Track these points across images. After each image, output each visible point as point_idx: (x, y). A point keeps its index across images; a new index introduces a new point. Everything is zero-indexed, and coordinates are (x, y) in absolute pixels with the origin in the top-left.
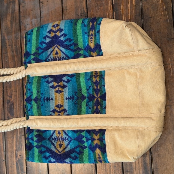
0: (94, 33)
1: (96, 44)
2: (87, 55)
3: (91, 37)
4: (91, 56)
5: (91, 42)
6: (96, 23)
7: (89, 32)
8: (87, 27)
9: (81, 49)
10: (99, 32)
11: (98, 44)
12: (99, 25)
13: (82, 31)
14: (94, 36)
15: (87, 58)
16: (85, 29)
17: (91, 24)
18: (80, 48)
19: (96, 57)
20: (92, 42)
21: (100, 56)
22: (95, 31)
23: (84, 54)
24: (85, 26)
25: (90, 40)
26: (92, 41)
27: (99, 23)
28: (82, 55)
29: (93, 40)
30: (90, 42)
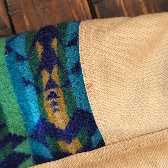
0: (60, 77)
1: (75, 113)
2: (46, 152)
3: (49, 92)
4: (59, 155)
5: (55, 110)
6: (60, 41)
7: (37, 77)
8: (25, 62)
9: (18, 140)
10: (77, 69)
11: (81, 111)
12: (73, 47)
13: (12, 78)
14: (63, 86)
15: (48, 164)
16: (21, 71)
17: (39, 48)
18: (15, 135)
19: (79, 155)
20: (56, 107)
21: (96, 151)
22: (61, 68)
23: (33, 151)
24: (20, 58)
25: (50, 101)
26: (55, 104)
27: (69, 38)
28: (28, 156)
29: (61, 101)
30: (49, 110)
